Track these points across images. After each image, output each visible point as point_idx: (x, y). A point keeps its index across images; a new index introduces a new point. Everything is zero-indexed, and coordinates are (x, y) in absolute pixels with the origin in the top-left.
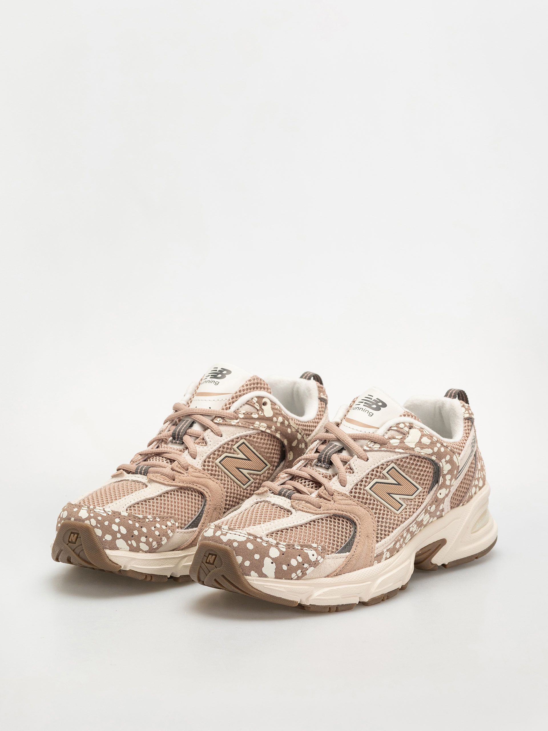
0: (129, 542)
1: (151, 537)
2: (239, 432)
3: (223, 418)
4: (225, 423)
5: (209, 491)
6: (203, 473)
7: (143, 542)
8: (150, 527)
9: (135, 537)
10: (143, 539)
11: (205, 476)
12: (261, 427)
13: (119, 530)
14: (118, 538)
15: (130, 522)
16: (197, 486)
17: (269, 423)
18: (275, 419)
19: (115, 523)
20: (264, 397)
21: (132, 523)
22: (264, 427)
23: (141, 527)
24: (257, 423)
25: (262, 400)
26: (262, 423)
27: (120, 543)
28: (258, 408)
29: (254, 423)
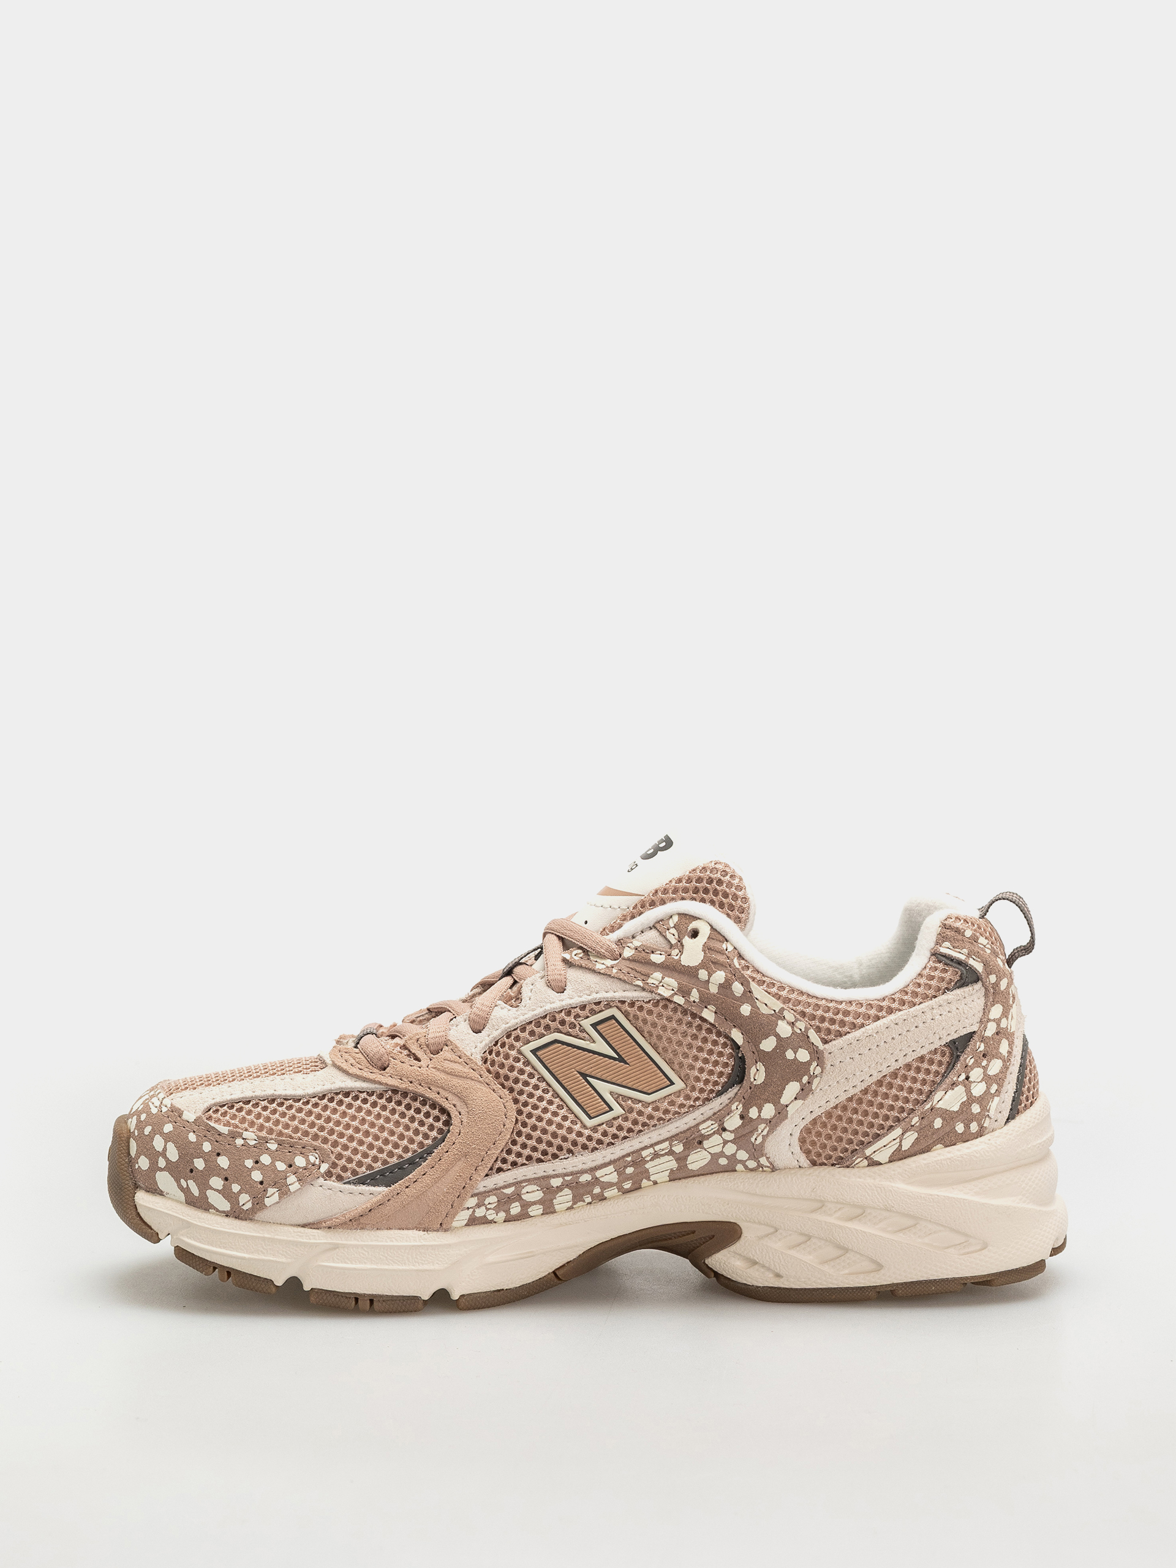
0: (183, 1183)
1: (237, 1181)
2: (606, 990)
3: (585, 951)
4: (584, 963)
5: (467, 1110)
6: (474, 1068)
7: (215, 1190)
8: (242, 1160)
9: (197, 1174)
10: (217, 1182)
11: (476, 1075)
12: (663, 986)
13: (165, 1149)
14: (161, 1170)
15: (192, 1137)
16: (438, 1093)
17: (685, 981)
18: (703, 974)
19: (162, 1134)
20: (696, 918)
21: (195, 1140)
22: (672, 988)
23: (218, 1155)
24: (658, 975)
25: (690, 923)
26: (669, 977)
27: (164, 1180)
28: (674, 941)
29: (648, 976)
